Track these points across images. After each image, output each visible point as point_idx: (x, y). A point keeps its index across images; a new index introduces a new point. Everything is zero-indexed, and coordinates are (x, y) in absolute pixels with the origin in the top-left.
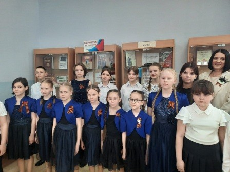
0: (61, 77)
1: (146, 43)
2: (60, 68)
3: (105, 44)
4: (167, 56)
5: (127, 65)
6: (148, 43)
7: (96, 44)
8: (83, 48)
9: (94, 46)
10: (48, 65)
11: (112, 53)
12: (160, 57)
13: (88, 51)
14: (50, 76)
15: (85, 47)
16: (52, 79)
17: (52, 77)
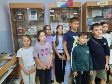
0: (32, 27)
1: (102, 2)
4: (109, 12)
9: (65, 3)
10: (20, 18)
13: (59, 6)
14: (23, 27)
15: (57, 3)
16: (24, 29)
17: (24, 28)
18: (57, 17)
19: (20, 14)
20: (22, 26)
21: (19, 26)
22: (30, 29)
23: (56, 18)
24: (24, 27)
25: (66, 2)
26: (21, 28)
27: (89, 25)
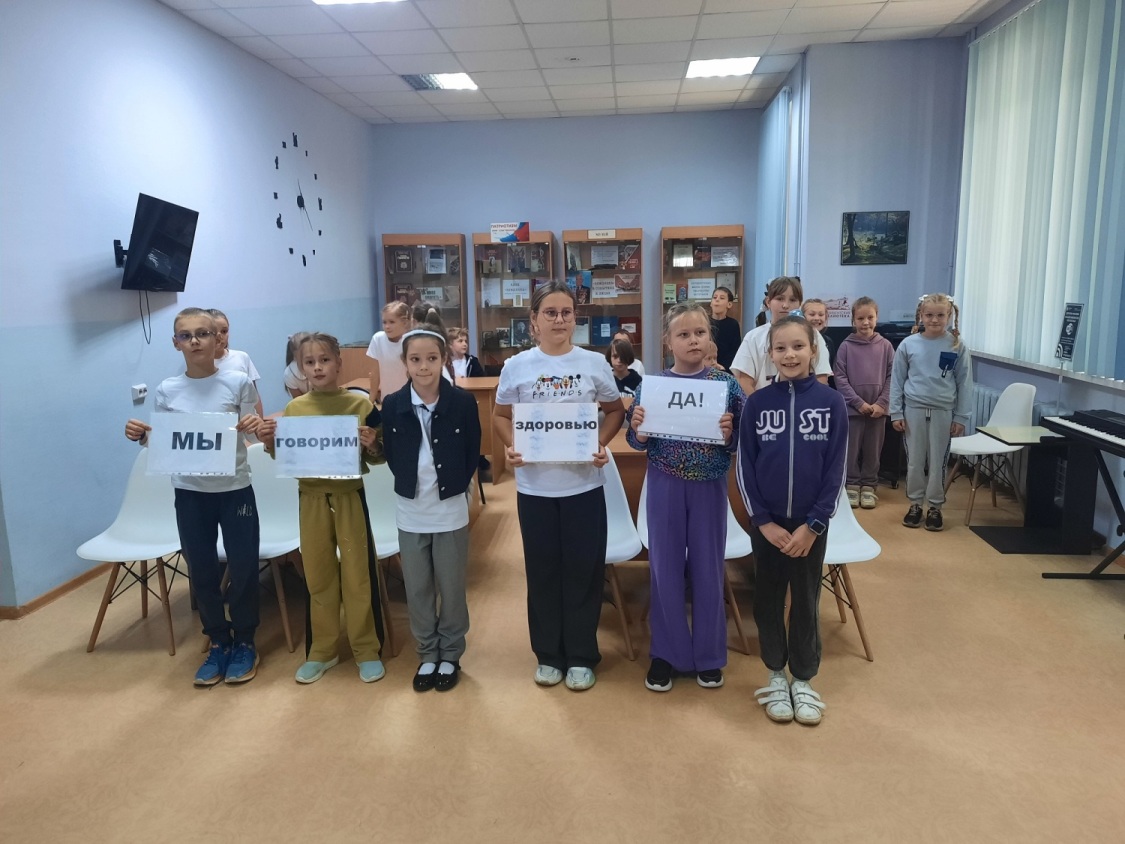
0: (430, 289)
1: (601, 232)
2: (429, 272)
3: (531, 229)
4: (632, 253)
6: (605, 232)
7: (515, 229)
8: (489, 234)
9: (511, 233)
10: (404, 265)
11: (542, 245)
12: (620, 253)
14: (408, 289)
15: (492, 233)
16: (412, 293)
17: (411, 291)
19: (404, 257)
22: (427, 295)
24: (412, 288)
26: (404, 292)
27: (583, 287)
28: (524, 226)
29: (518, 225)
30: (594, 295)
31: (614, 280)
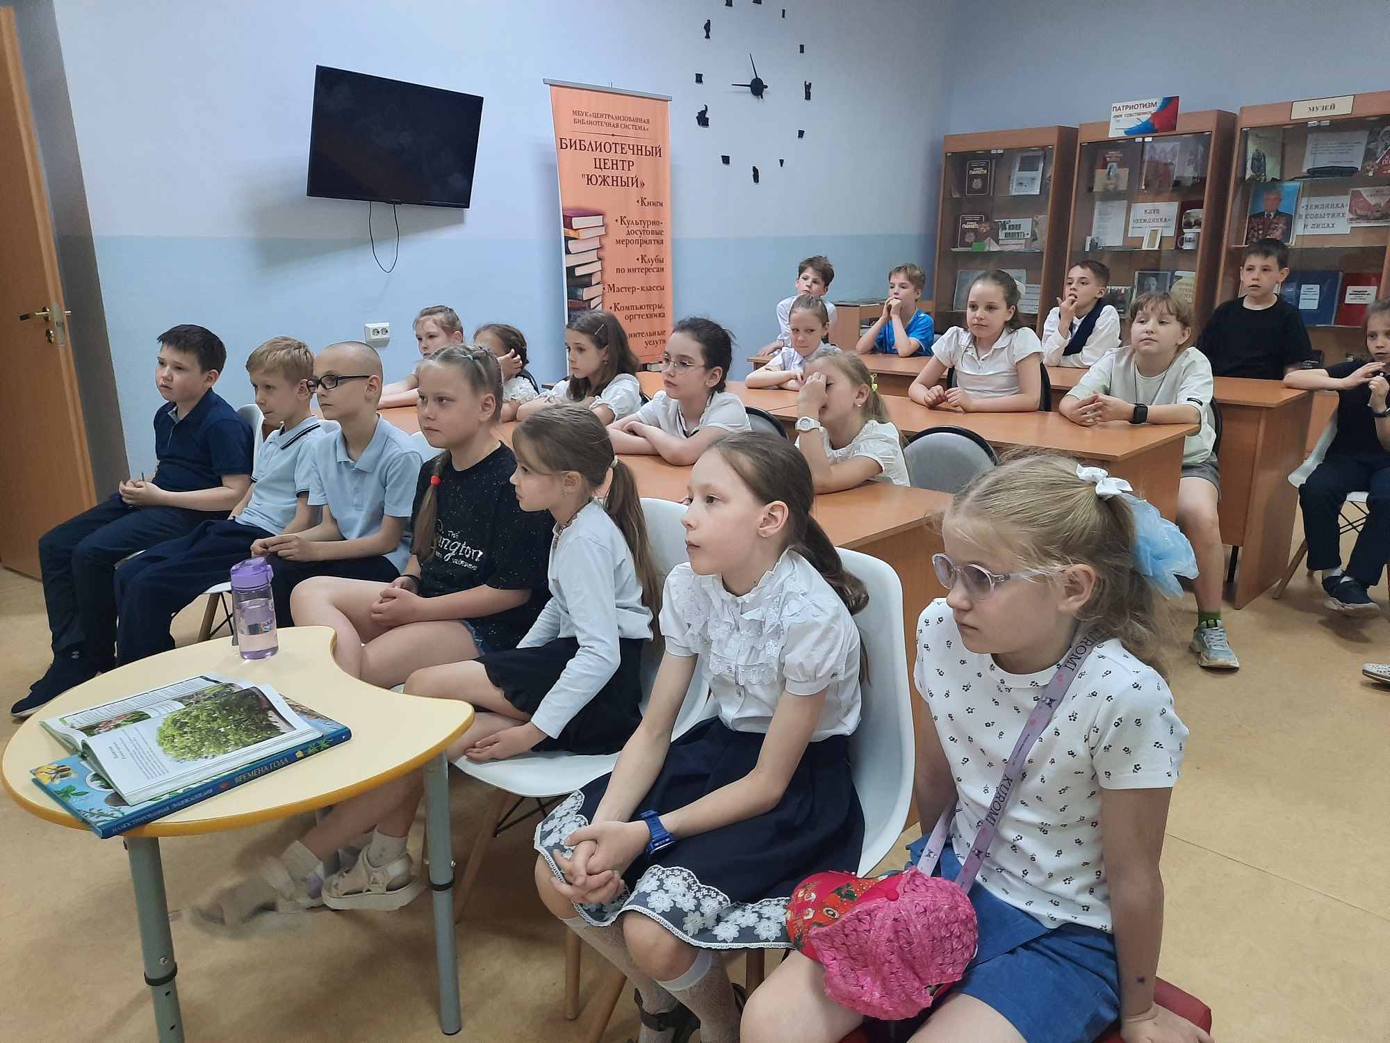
0: (1014, 222)
1: (1318, 103)
2: (1015, 194)
3: (1182, 109)
5: (1249, 174)
6: (1328, 102)
7: (1153, 110)
8: (1106, 125)
9: (1145, 118)
10: (977, 184)
11: (1200, 136)
12: (1368, 143)
13: (1122, 134)
15: (1113, 120)
17: (983, 225)
18: (1117, 176)
19: (980, 171)
20: (977, 217)
21: (968, 217)
22: (1007, 231)
23: (1109, 182)
24: (987, 220)
25: (1150, 116)
26: (973, 225)
28: (1171, 104)
29: (1158, 101)
30: (1299, 229)
31: (1346, 200)
